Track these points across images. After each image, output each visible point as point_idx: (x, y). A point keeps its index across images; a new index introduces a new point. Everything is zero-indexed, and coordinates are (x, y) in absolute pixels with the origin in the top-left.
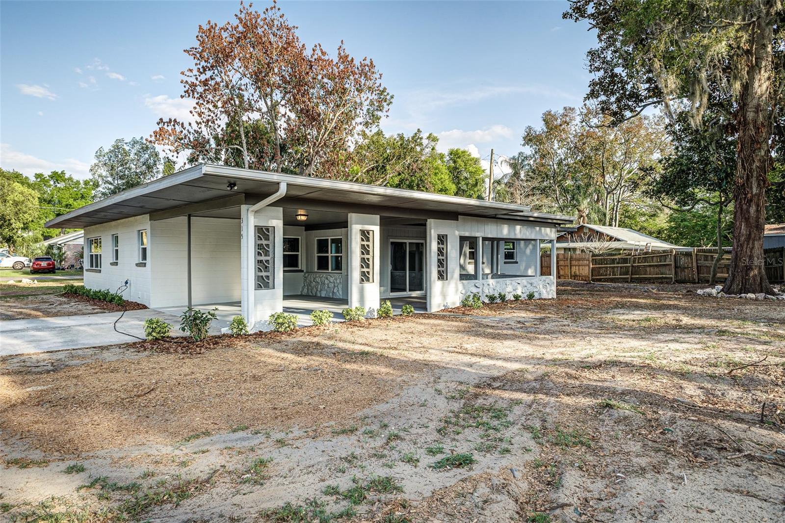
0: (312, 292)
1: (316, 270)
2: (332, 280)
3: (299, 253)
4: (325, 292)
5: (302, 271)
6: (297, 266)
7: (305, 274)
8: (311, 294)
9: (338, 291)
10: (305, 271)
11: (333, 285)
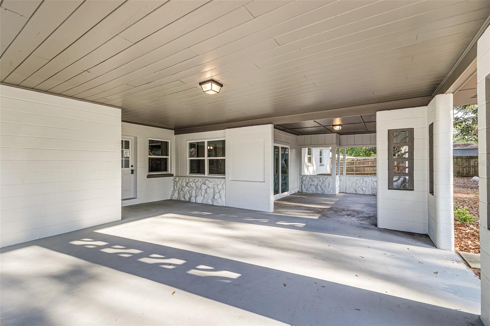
0: (184, 198)
1: (188, 174)
2: (211, 185)
3: (169, 157)
4: (202, 198)
5: (172, 175)
6: (166, 170)
7: (175, 178)
8: (183, 199)
9: (220, 197)
10: (174, 175)
11: (212, 191)
